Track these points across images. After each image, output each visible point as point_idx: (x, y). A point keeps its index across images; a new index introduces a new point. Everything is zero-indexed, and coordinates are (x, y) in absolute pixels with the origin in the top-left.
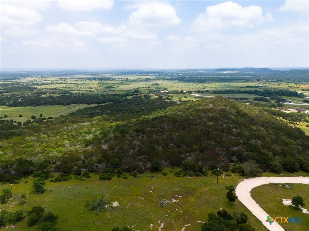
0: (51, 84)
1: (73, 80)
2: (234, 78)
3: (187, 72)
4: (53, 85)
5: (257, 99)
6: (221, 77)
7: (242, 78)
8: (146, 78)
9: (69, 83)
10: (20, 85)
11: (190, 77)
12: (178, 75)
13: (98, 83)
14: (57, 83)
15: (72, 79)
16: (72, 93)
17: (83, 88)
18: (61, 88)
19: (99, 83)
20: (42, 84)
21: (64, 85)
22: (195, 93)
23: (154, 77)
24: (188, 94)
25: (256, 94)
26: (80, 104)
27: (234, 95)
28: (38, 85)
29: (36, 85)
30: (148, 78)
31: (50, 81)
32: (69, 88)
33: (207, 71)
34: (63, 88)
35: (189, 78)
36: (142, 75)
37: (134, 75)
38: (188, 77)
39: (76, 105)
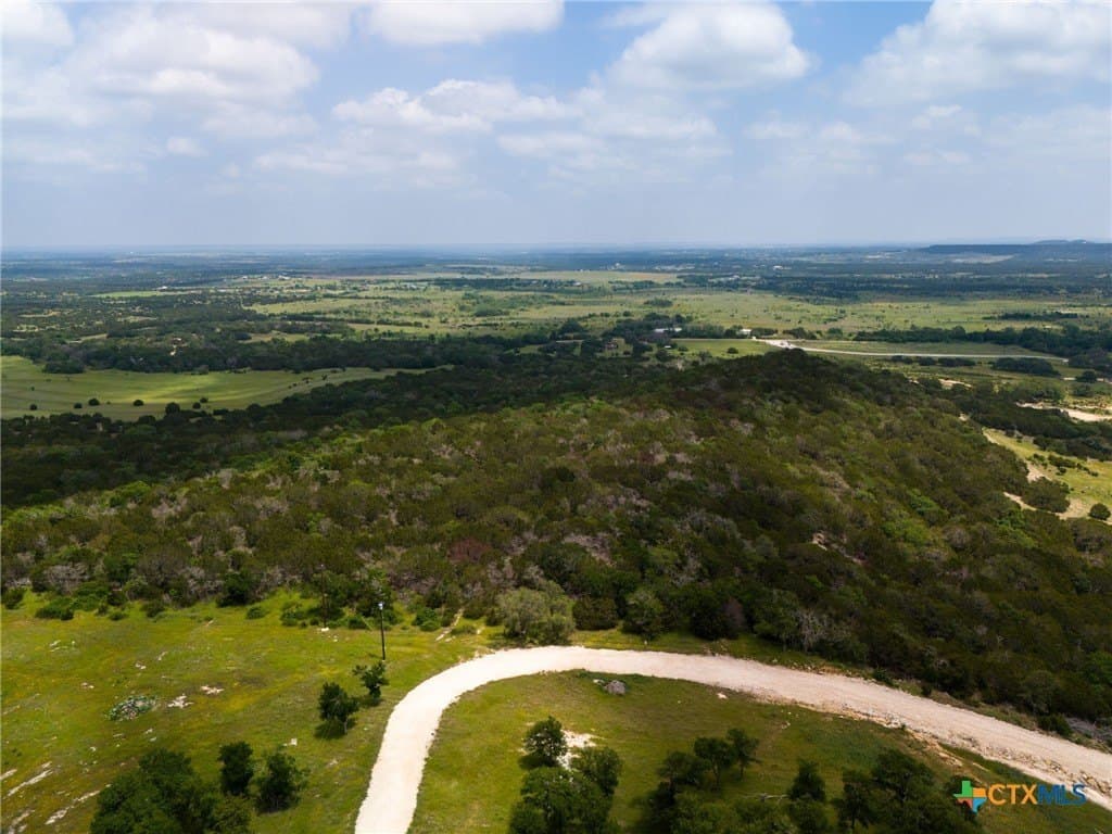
0: (308, 299)
1: (383, 286)
2: (980, 280)
3: (805, 259)
4: (311, 303)
5: (1009, 365)
6: (931, 276)
7: (1012, 283)
8: (639, 280)
9: (367, 298)
10: (208, 302)
11: (810, 275)
12: (769, 267)
13: (463, 299)
14: (327, 296)
15: (384, 281)
16: (353, 330)
17: (401, 314)
18: (330, 312)
19: (467, 297)
20: (279, 300)
21: (345, 303)
22: (786, 336)
23: (673, 278)
24: (754, 338)
25: (1026, 347)
26: (348, 369)
27: (935, 347)
28: (266, 300)
29: (257, 301)
30: (646, 282)
31: (307, 288)
32: (356, 312)
33: (887, 256)
34: (337, 312)
35: (802, 279)
36: (634, 271)
37: (606, 269)
38: (802, 275)
39: (335, 372)
